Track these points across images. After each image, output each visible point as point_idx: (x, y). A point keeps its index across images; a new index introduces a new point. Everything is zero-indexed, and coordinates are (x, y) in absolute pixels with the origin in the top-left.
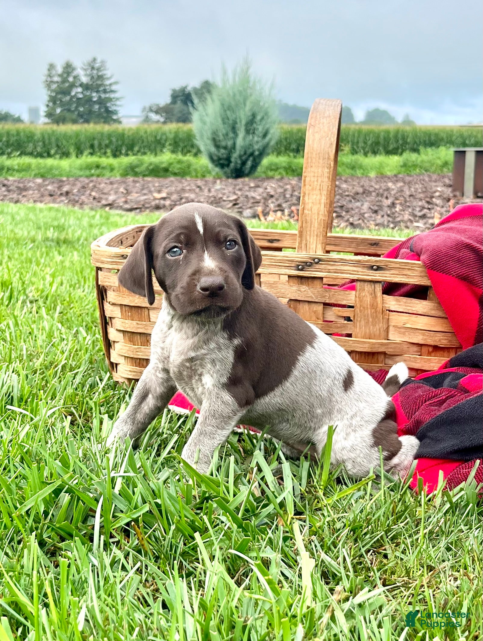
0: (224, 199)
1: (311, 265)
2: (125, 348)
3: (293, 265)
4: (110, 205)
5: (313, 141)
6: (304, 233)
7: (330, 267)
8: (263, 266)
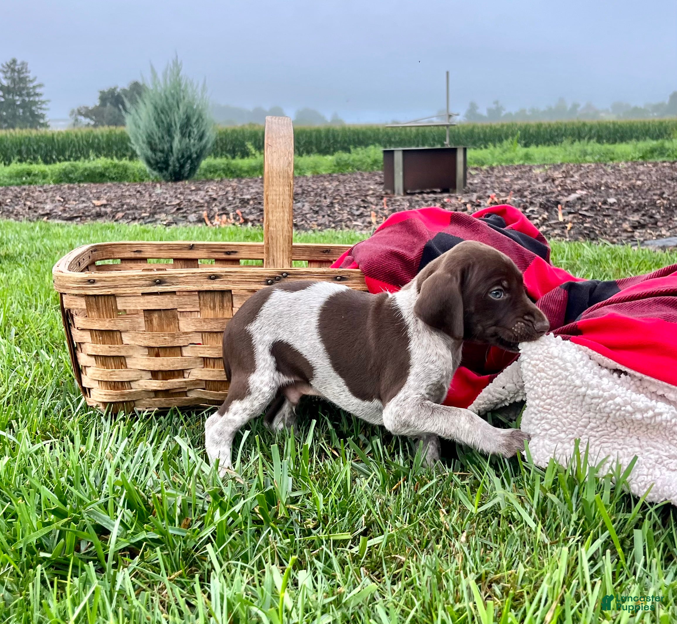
0: (167, 203)
1: (279, 279)
2: (98, 372)
3: (263, 279)
4: (49, 215)
5: (272, 161)
6: (271, 250)
8: (234, 282)
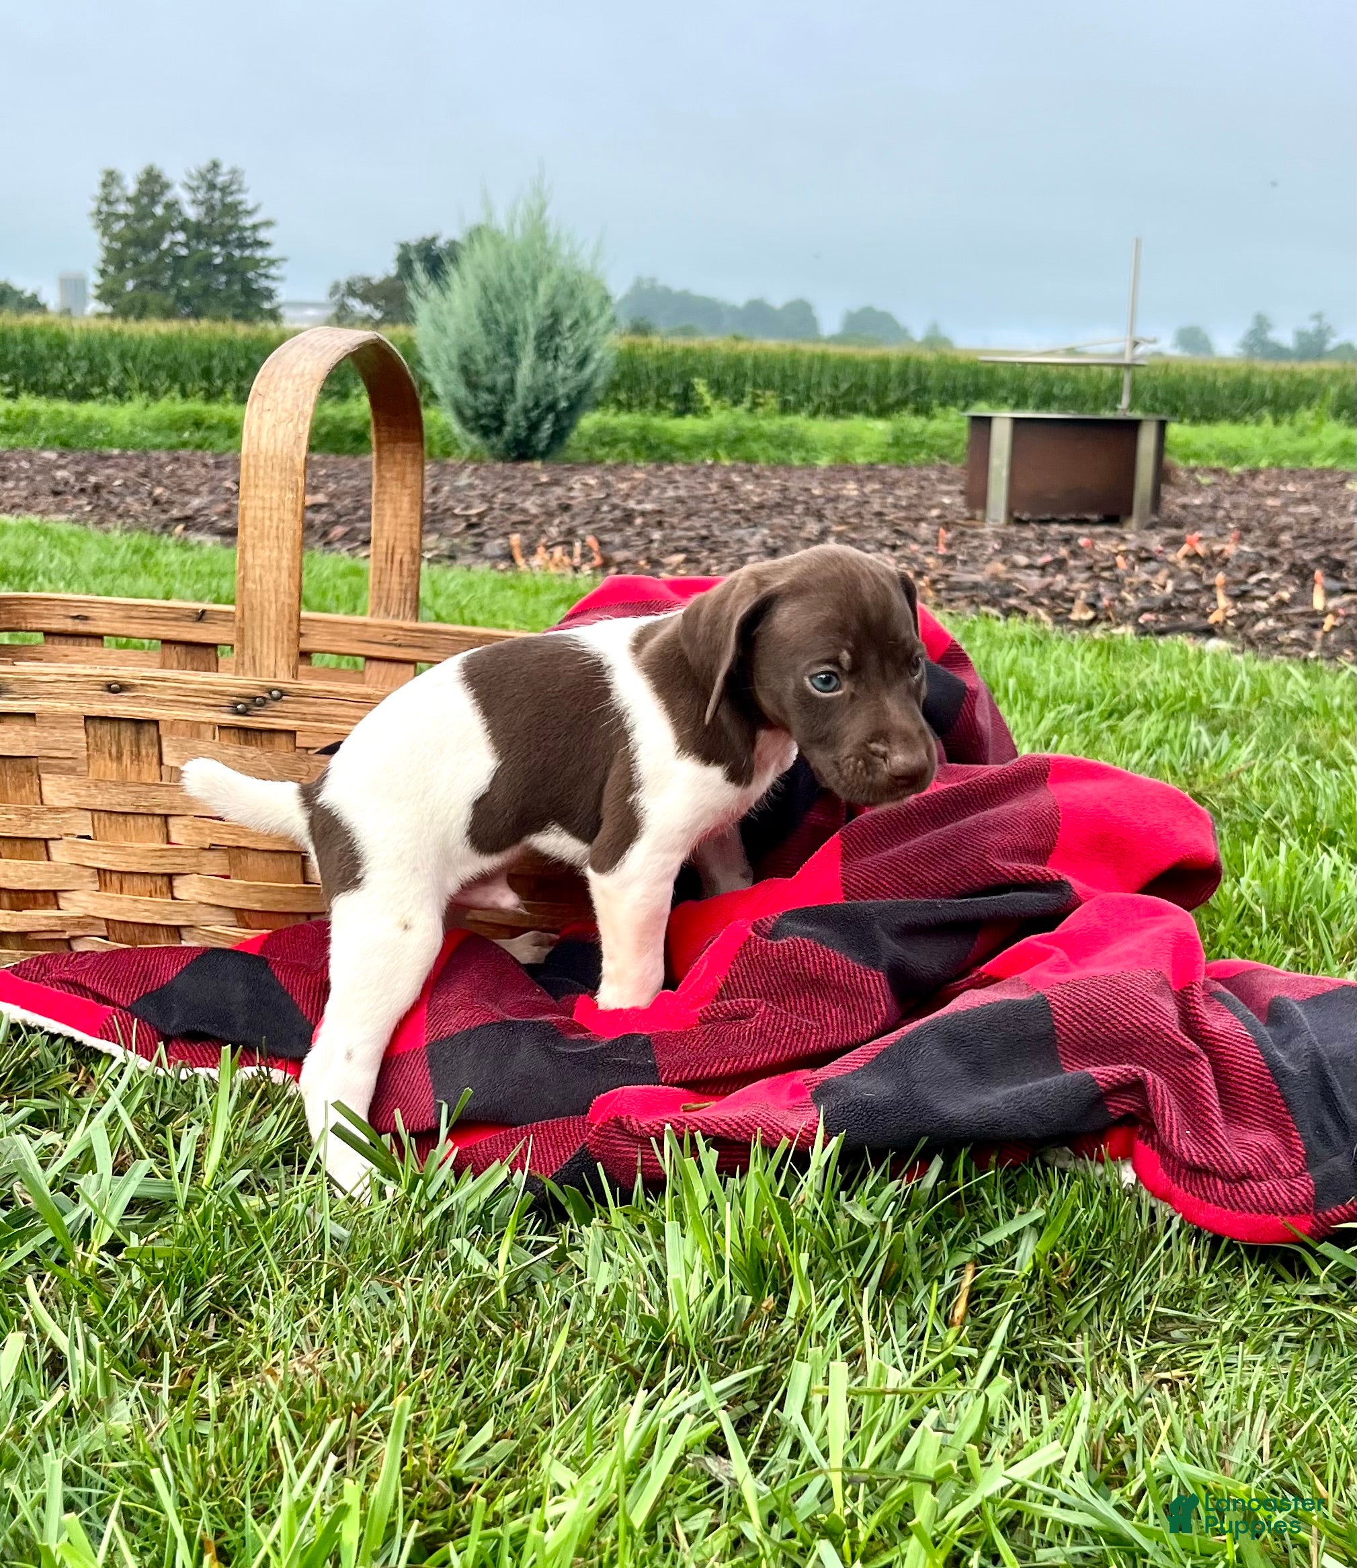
0: (457, 511)
1: (264, 703)
3: (225, 701)
5: (260, 429)
6: (248, 633)
7: (305, 709)
8: (160, 703)
